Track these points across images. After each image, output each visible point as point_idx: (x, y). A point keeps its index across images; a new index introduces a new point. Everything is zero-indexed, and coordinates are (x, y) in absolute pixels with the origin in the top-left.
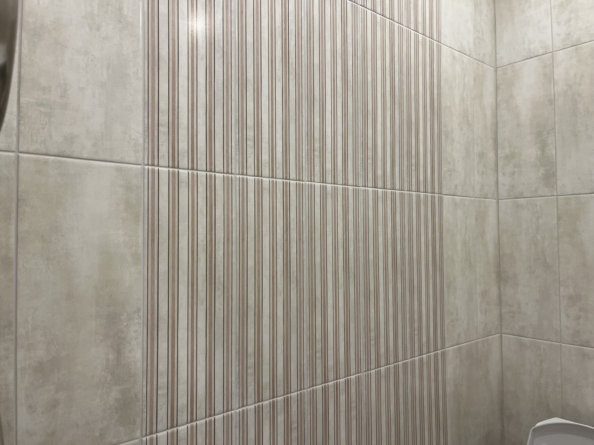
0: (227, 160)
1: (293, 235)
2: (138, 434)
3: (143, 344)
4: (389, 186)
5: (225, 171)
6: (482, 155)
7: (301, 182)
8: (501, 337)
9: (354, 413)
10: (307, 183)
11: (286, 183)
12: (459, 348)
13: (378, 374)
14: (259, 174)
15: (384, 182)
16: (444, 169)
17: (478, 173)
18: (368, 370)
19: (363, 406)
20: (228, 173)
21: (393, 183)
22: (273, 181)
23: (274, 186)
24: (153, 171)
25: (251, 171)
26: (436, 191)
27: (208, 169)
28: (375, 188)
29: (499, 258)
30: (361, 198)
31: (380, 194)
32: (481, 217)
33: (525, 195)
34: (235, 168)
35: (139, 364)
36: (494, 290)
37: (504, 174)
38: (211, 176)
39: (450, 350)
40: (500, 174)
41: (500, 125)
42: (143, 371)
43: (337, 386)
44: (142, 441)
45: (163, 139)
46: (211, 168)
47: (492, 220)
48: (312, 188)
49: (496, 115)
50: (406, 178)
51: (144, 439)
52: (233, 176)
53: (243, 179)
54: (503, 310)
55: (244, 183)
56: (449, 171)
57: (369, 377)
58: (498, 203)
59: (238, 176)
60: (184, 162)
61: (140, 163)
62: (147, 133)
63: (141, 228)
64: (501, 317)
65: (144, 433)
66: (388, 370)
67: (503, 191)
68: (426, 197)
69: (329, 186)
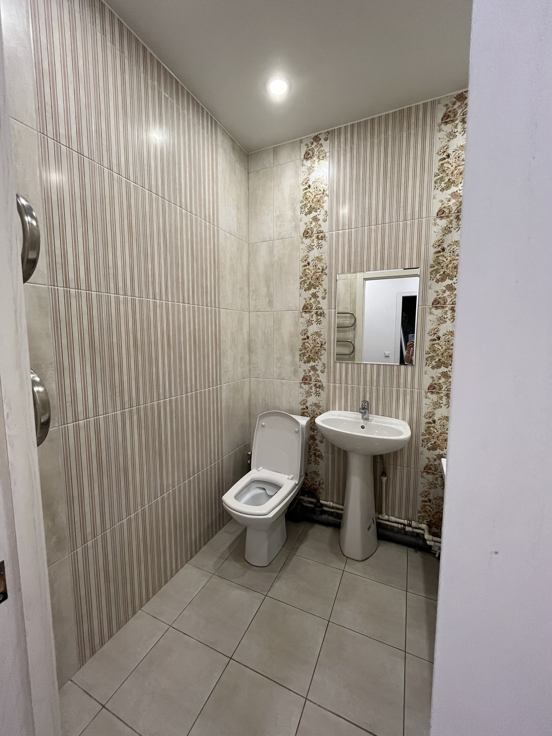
0: (98, 284)
1: (138, 326)
2: (57, 425)
3: (56, 381)
4: (191, 302)
5: (97, 291)
6: (241, 289)
7: (142, 299)
8: (250, 379)
9: (174, 415)
10: (145, 299)
11: (133, 299)
12: (229, 385)
13: (187, 396)
14: (117, 293)
15: (189, 300)
16: (221, 295)
17: (239, 298)
18: (181, 395)
19: (179, 412)
20: (99, 292)
21: (194, 301)
22: (125, 297)
23: (126, 300)
24: (54, 289)
25: (112, 291)
26: (217, 306)
27: (87, 289)
28: (183, 303)
29: (250, 341)
30: (176, 308)
31: (186, 307)
32: (240, 321)
33: (261, 310)
34: (103, 289)
35: (55, 390)
36: (247, 356)
37: (252, 299)
38: (89, 293)
39: (224, 386)
40: (250, 300)
41: (250, 274)
42: (57, 394)
43: (165, 402)
44: (59, 428)
45: (59, 272)
46: (89, 288)
47: (246, 322)
48: (148, 302)
49: (248, 269)
50: (200, 299)
51: (61, 427)
52: (102, 294)
53: (108, 296)
54: (251, 367)
55: (109, 298)
56: (223, 296)
57: (182, 398)
58: (249, 314)
59: (105, 294)
60: (72, 284)
61: (46, 284)
62: (49, 268)
63: (50, 320)
64: (250, 370)
65: (60, 424)
66: (192, 395)
67: (251, 308)
68: (211, 309)
69: (158, 301)
